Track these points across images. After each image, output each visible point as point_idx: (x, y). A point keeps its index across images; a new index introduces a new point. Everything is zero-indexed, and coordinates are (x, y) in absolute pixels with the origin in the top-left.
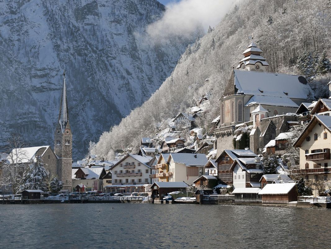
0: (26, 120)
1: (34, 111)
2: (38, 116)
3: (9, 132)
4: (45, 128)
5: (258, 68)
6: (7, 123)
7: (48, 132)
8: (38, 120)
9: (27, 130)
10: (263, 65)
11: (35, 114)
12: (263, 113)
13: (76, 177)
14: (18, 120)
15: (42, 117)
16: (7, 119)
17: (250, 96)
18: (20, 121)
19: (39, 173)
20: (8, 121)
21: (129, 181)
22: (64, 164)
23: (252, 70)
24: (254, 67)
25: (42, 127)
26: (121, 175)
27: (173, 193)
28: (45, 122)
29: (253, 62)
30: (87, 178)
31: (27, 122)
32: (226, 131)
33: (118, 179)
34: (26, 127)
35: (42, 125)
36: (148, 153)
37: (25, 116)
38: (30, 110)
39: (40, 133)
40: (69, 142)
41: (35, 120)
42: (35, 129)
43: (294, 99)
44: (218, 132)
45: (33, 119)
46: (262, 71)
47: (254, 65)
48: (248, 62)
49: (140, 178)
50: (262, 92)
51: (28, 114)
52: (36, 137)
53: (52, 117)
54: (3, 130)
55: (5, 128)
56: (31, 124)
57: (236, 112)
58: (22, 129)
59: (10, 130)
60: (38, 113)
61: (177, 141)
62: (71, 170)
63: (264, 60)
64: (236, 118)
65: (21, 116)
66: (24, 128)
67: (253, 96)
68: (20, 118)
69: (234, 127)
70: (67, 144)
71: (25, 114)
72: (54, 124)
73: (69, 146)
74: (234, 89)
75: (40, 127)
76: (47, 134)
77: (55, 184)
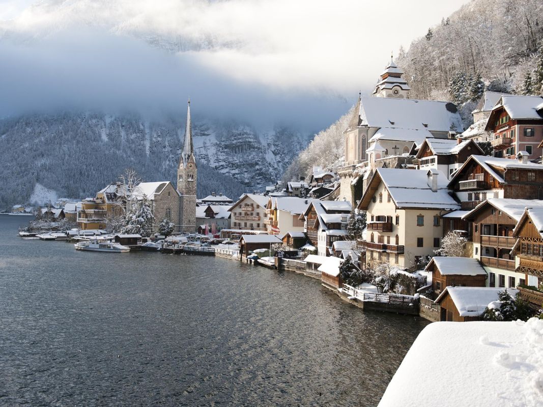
0: (240, 140)
1: (248, 132)
2: (253, 137)
3: (224, 152)
4: (259, 149)
5: (396, 92)
6: (223, 143)
7: (262, 153)
8: (252, 140)
9: (242, 151)
10: (402, 89)
11: (250, 134)
12: (378, 152)
13: (206, 216)
14: (233, 141)
15: (256, 137)
16: (223, 139)
17: (376, 129)
18: (235, 142)
19: (144, 214)
20: (224, 141)
21: (248, 225)
22: (186, 202)
23: (389, 96)
24: (391, 92)
25: (256, 148)
26: (239, 218)
27: (258, 250)
28: (259, 142)
29: (390, 86)
30: (217, 217)
31: (241, 143)
32: (347, 171)
33: (237, 221)
34: (240, 148)
35: (256, 146)
36: (295, 188)
37: (240, 137)
38: (245, 131)
39: (254, 153)
40: (192, 178)
41: (250, 140)
42: (250, 149)
43: (434, 132)
44: (341, 172)
45: (247, 140)
46: (402, 96)
47: (391, 89)
48: (383, 86)
49: (258, 223)
50: (393, 123)
51: (243, 135)
52: (250, 157)
53: (266, 138)
54: (219, 150)
55: (221, 149)
56: (245, 145)
57: (359, 148)
58: (237, 149)
59: (226, 150)
60: (252, 133)
61: (324, 176)
62: (195, 209)
63: (405, 83)
64: (359, 155)
65: (235, 136)
66: (239, 149)
67: (380, 128)
68: (235, 139)
69: (354, 166)
70: (190, 180)
71: (240, 135)
72: (268, 144)
73: (192, 182)
74: (358, 120)
75: (254, 148)
76: (261, 154)
77: (164, 227)
